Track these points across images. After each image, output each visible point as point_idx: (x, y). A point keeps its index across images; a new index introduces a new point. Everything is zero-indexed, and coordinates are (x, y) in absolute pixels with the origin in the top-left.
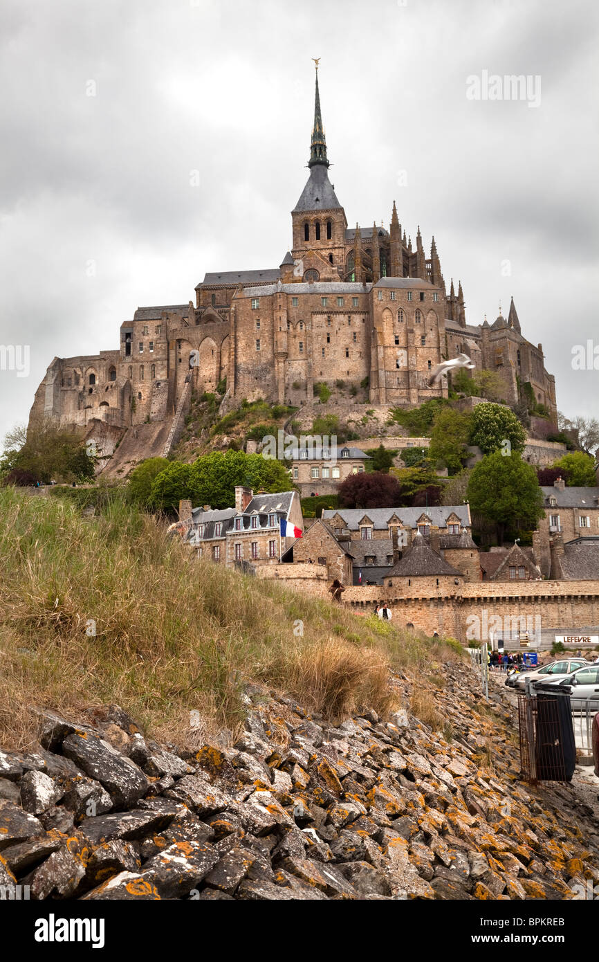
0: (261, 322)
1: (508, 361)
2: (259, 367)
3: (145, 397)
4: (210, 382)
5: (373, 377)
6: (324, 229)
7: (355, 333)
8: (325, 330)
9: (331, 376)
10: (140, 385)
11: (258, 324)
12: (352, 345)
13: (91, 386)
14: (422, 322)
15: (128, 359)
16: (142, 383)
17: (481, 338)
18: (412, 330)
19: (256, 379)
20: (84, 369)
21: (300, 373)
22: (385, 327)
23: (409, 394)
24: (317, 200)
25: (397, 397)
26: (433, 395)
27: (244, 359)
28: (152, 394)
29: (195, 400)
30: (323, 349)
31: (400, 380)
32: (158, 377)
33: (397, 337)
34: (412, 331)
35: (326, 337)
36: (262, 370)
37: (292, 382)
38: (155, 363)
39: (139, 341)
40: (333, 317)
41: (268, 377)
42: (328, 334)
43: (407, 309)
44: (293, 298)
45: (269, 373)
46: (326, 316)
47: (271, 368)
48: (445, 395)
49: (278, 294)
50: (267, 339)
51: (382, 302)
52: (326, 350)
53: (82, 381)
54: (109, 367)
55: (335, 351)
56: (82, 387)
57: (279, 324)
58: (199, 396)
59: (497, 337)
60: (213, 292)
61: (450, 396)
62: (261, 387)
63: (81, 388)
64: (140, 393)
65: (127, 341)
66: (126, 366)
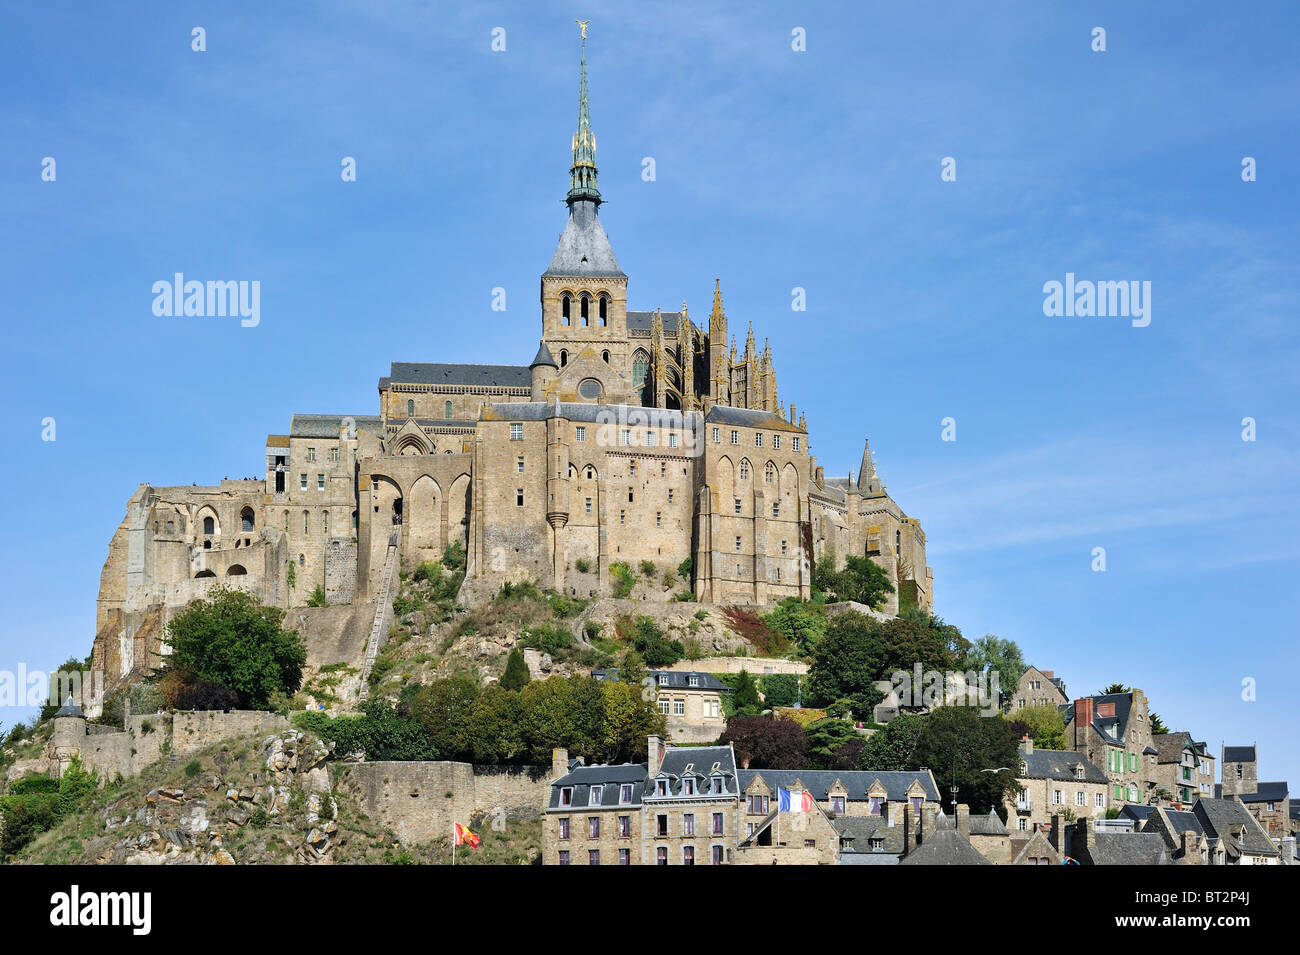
0: (525, 461)
1: (887, 547)
2: (522, 534)
3: (311, 563)
4: (430, 548)
5: (702, 560)
6: (594, 308)
7: (671, 490)
8: (627, 481)
9: (634, 556)
10: (303, 543)
11: (521, 464)
12: (666, 508)
13: (208, 537)
14: (775, 482)
15: (282, 498)
16: (305, 539)
17: (846, 509)
18: (762, 493)
19: (517, 550)
20: (195, 509)
21: (586, 548)
22: (721, 485)
23: (755, 590)
24: (585, 259)
25: (737, 594)
26: (788, 595)
27: (497, 518)
28: (326, 560)
29: (407, 576)
30: (623, 511)
31: (741, 568)
32: (335, 533)
33: (738, 501)
34: (761, 495)
35: (628, 492)
36: (527, 537)
37: (574, 560)
38: (328, 509)
39: (300, 472)
40: (639, 462)
41: (536, 549)
42: (631, 488)
43: (755, 460)
44: (578, 428)
45: (537, 543)
46: (628, 460)
47: (541, 536)
48: (807, 593)
49: (556, 420)
50: (536, 489)
51: (718, 447)
52: (627, 513)
53: (190, 527)
54: (241, 508)
55: (640, 516)
56: (192, 538)
57: (557, 468)
58: (413, 569)
59: (872, 509)
60: (411, 396)
61: (812, 596)
62: (525, 564)
63: (189, 539)
64: (302, 556)
65: (278, 470)
66: (280, 510)
